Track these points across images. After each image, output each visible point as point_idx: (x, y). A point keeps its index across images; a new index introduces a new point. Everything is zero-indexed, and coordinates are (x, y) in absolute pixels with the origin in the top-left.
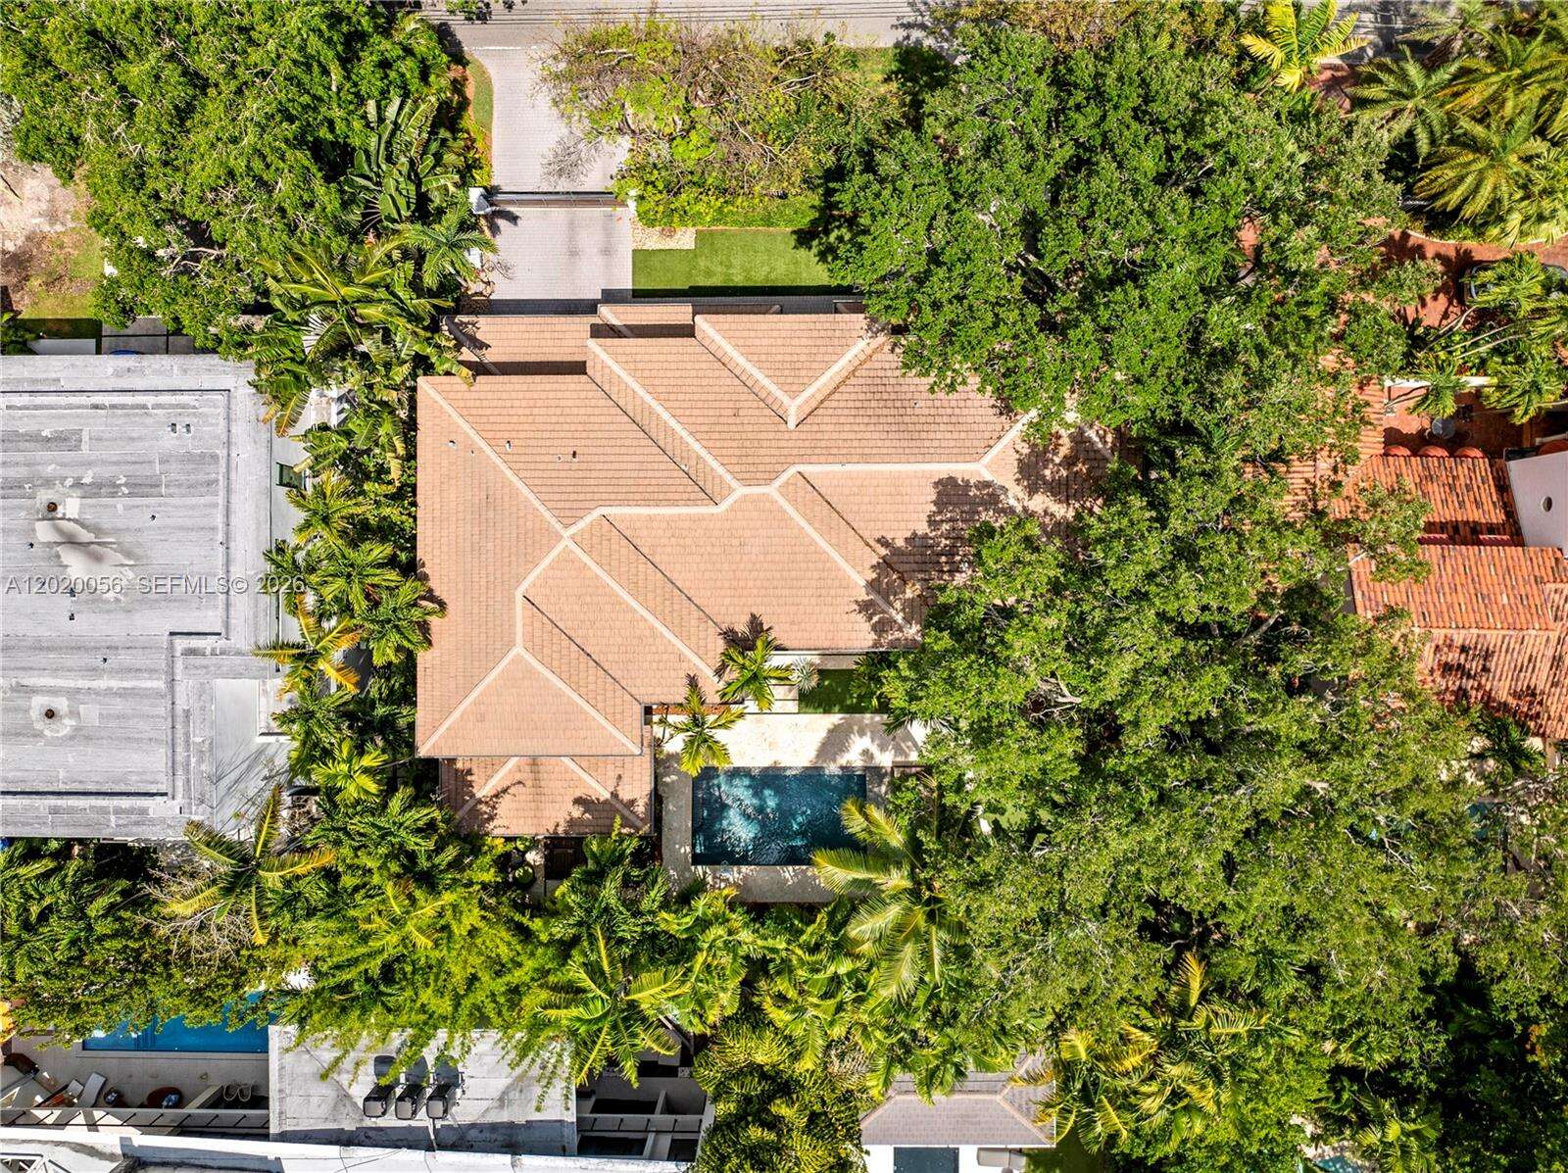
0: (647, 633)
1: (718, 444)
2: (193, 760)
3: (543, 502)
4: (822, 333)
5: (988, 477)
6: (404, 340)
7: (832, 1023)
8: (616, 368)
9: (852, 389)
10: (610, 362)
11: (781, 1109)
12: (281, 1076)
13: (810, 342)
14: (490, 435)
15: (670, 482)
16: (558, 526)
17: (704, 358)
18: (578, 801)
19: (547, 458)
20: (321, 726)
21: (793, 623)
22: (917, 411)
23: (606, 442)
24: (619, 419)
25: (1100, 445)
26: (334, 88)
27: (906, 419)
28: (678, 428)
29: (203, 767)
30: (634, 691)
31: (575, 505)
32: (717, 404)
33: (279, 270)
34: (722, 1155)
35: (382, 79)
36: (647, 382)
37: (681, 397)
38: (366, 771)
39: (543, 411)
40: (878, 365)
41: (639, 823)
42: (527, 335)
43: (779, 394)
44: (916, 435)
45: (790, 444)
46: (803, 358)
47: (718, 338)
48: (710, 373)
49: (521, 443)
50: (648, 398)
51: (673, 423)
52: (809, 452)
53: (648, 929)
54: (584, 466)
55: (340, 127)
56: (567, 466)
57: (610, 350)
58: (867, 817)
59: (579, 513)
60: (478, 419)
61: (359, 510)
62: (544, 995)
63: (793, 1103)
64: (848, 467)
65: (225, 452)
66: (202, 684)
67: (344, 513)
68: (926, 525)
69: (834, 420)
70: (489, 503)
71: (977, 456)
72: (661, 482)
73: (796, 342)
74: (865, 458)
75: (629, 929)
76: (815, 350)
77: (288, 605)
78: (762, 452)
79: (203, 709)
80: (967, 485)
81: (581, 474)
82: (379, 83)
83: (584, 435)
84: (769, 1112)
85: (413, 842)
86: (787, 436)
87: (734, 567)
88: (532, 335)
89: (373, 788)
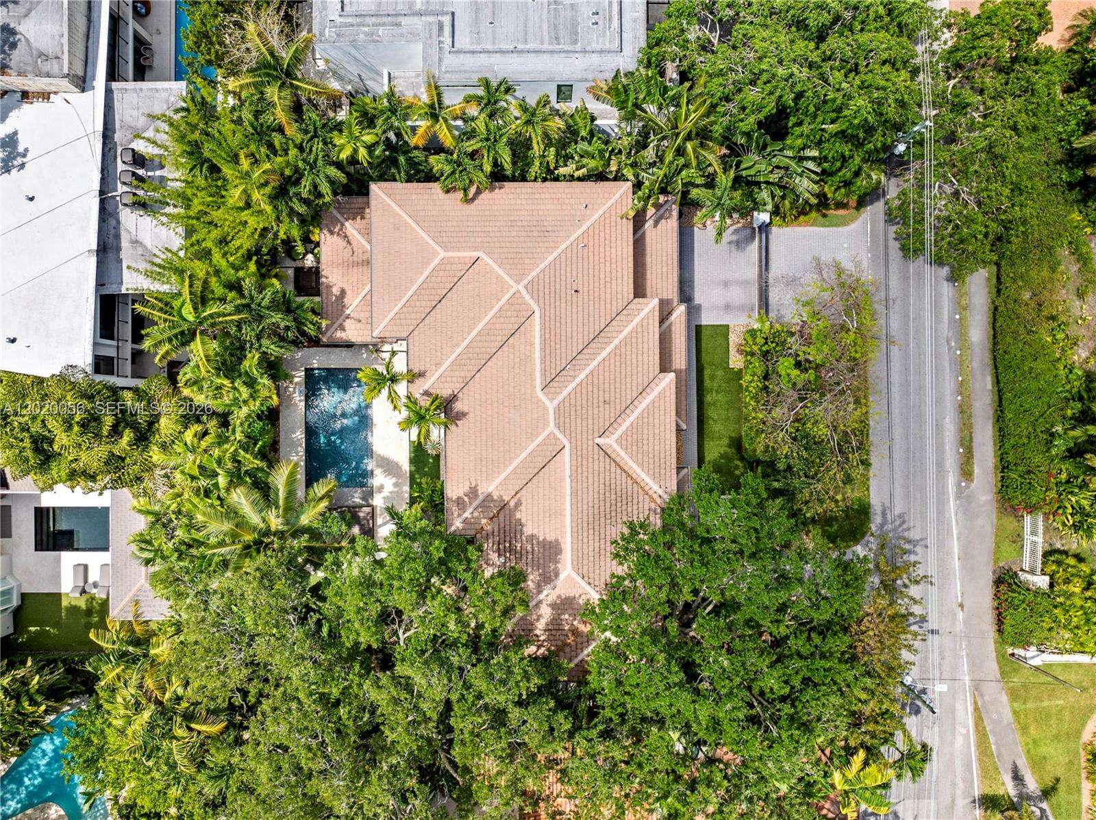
0: (455, 342)
1: (584, 391)
2: (366, 29)
3: (543, 271)
4: (663, 461)
5: (562, 576)
6: (653, 174)
7: (183, 472)
8: (638, 319)
9: (624, 481)
10: (642, 314)
11: (128, 436)
12: (151, 90)
13: (657, 452)
14: (591, 233)
15: (558, 358)
16: (526, 281)
17: (646, 379)
18: (343, 292)
19: (574, 274)
20: (386, 119)
21: (463, 441)
22: (608, 527)
23: (586, 313)
24: (603, 321)
25: (585, 652)
26: (824, 126)
27: (602, 520)
28: (595, 363)
29: (362, 36)
30: (416, 332)
31: (541, 294)
32: (613, 389)
33: (697, 91)
34: (94, 397)
35: (833, 157)
36: (628, 340)
37: (618, 364)
38: (355, 151)
39: (608, 269)
40: (641, 499)
41: (329, 334)
42: (665, 254)
43: (619, 432)
44: (591, 526)
45: (585, 440)
46: (645, 448)
47: (659, 389)
48: (635, 383)
49: (585, 254)
50: (616, 341)
51: (599, 358)
52: (579, 453)
53: (248, 345)
54: (569, 298)
55: (798, 130)
56: (569, 286)
57: (651, 315)
58: (321, 499)
59: (535, 295)
60: (602, 224)
61: (535, 145)
62: (201, 274)
63: (130, 446)
64: (568, 480)
65: (579, 49)
66: (419, 35)
67: (533, 136)
68: (530, 533)
69: (602, 470)
70: (542, 232)
71: (577, 568)
72: (558, 351)
73: (657, 442)
74: (574, 493)
75: (248, 333)
76: (651, 455)
77: (470, 96)
78: (579, 421)
79: (402, 35)
80: (557, 562)
81: (563, 295)
82: (831, 155)
83: (591, 298)
84: (125, 427)
85: (306, 183)
86: (590, 437)
87: (500, 401)
88: (664, 259)
89: (344, 156)
